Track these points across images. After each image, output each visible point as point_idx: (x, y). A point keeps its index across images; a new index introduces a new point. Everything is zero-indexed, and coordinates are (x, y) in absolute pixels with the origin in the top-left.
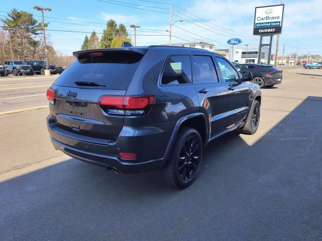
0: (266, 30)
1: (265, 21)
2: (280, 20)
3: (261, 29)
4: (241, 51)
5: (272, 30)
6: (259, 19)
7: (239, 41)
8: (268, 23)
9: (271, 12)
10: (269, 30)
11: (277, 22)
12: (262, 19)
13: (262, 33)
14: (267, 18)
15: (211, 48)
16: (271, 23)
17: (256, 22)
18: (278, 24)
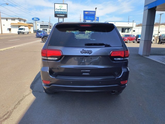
0: (60, 15)
1: (59, 11)
2: (66, 11)
3: (58, 14)
4: (39, 24)
5: (63, 16)
6: (57, 9)
7: (39, 19)
8: (61, 12)
9: (62, 7)
10: (62, 16)
11: (65, 12)
12: (58, 10)
13: (59, 16)
14: (60, 9)
15: (24, 22)
16: (62, 12)
17: (56, 11)
18: (66, 13)
